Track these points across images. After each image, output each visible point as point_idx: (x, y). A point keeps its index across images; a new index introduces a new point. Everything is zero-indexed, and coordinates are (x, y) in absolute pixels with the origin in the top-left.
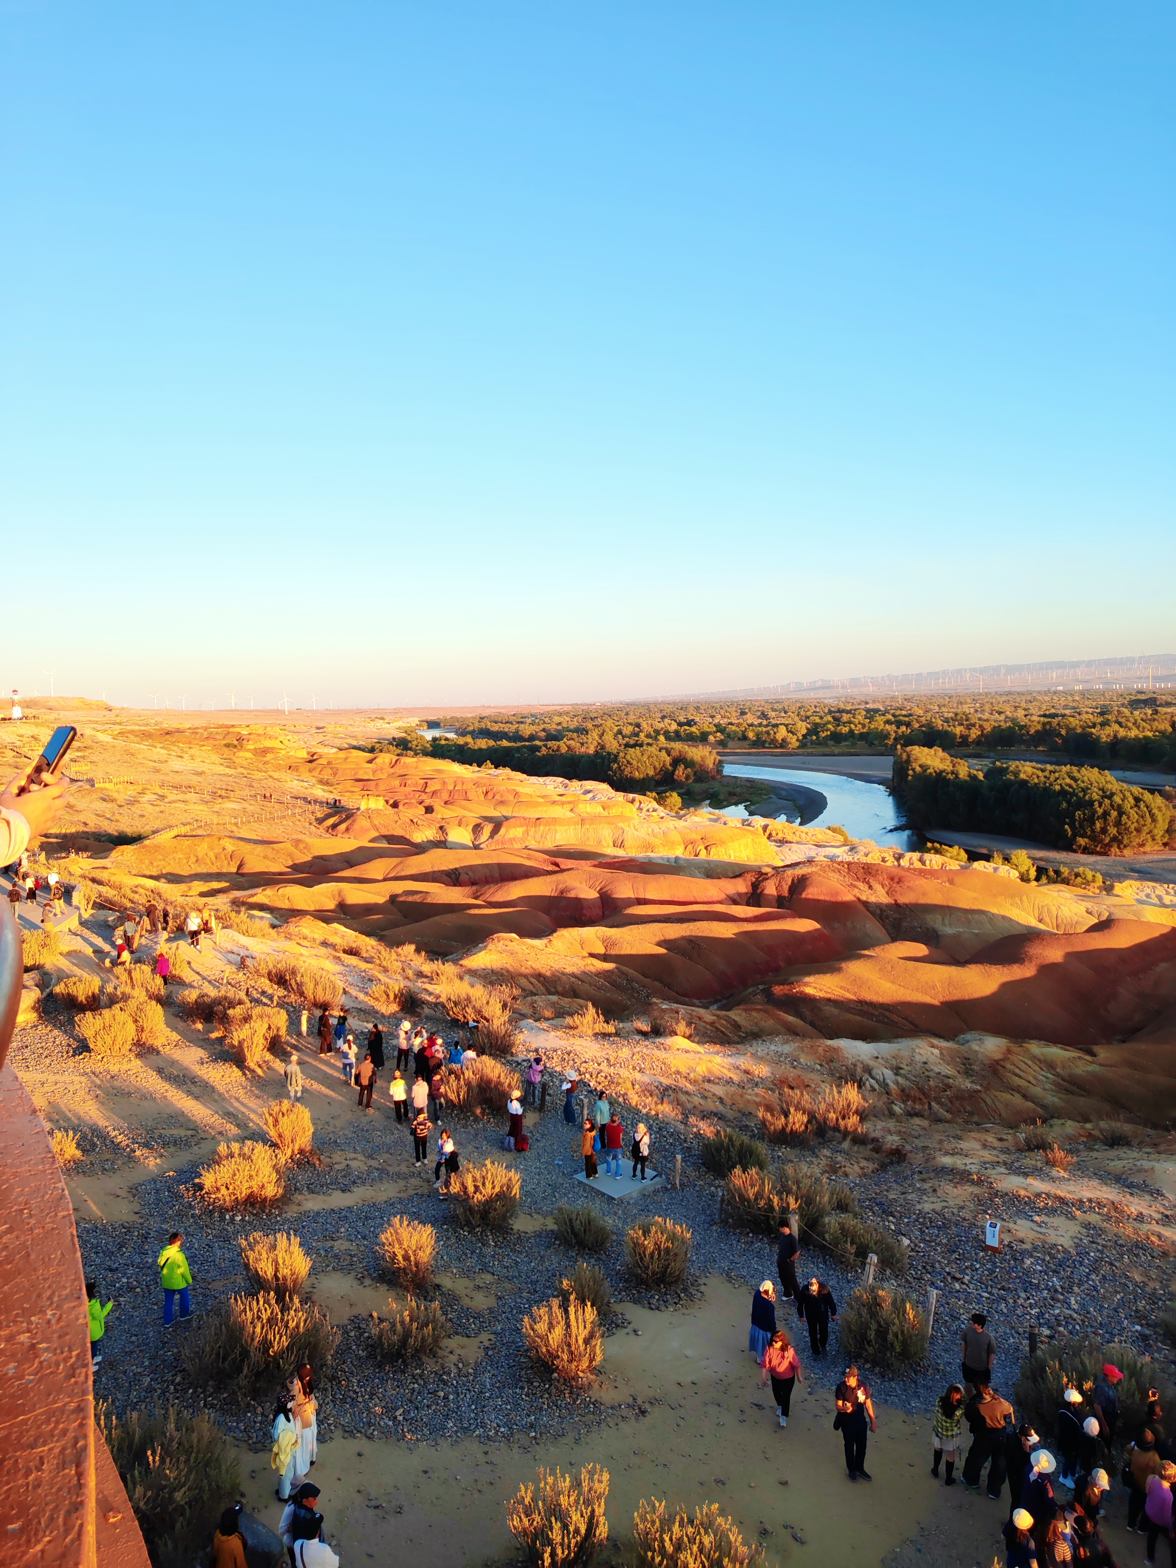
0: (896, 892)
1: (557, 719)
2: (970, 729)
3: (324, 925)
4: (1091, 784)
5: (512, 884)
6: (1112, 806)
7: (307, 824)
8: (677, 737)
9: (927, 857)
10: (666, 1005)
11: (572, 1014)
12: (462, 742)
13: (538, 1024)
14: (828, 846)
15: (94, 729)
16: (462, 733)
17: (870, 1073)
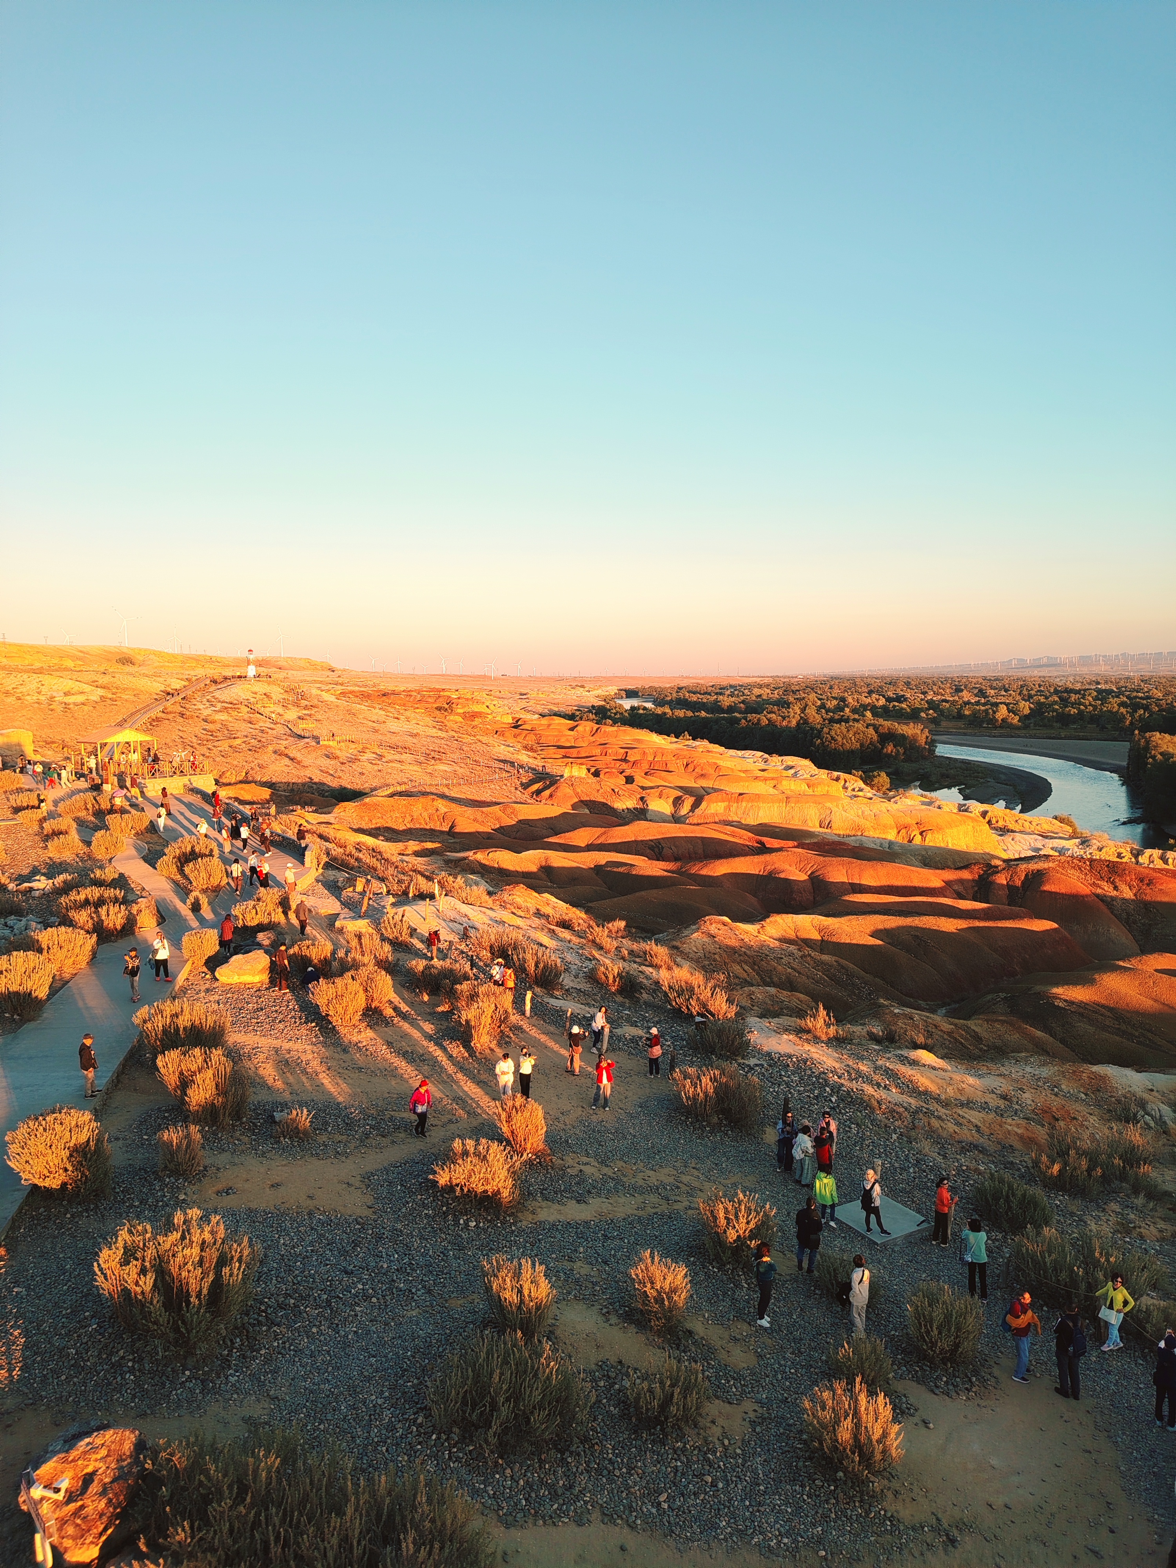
0: (1146, 895)
1: (757, 691)
3: (536, 895)
5: (717, 862)
7: (513, 789)
8: (885, 713)
9: (1170, 854)
10: (897, 1008)
11: (801, 1014)
12: (660, 712)
13: (765, 1023)
14: (1056, 838)
15: (319, 688)
16: (660, 703)
17: (1144, 1109)
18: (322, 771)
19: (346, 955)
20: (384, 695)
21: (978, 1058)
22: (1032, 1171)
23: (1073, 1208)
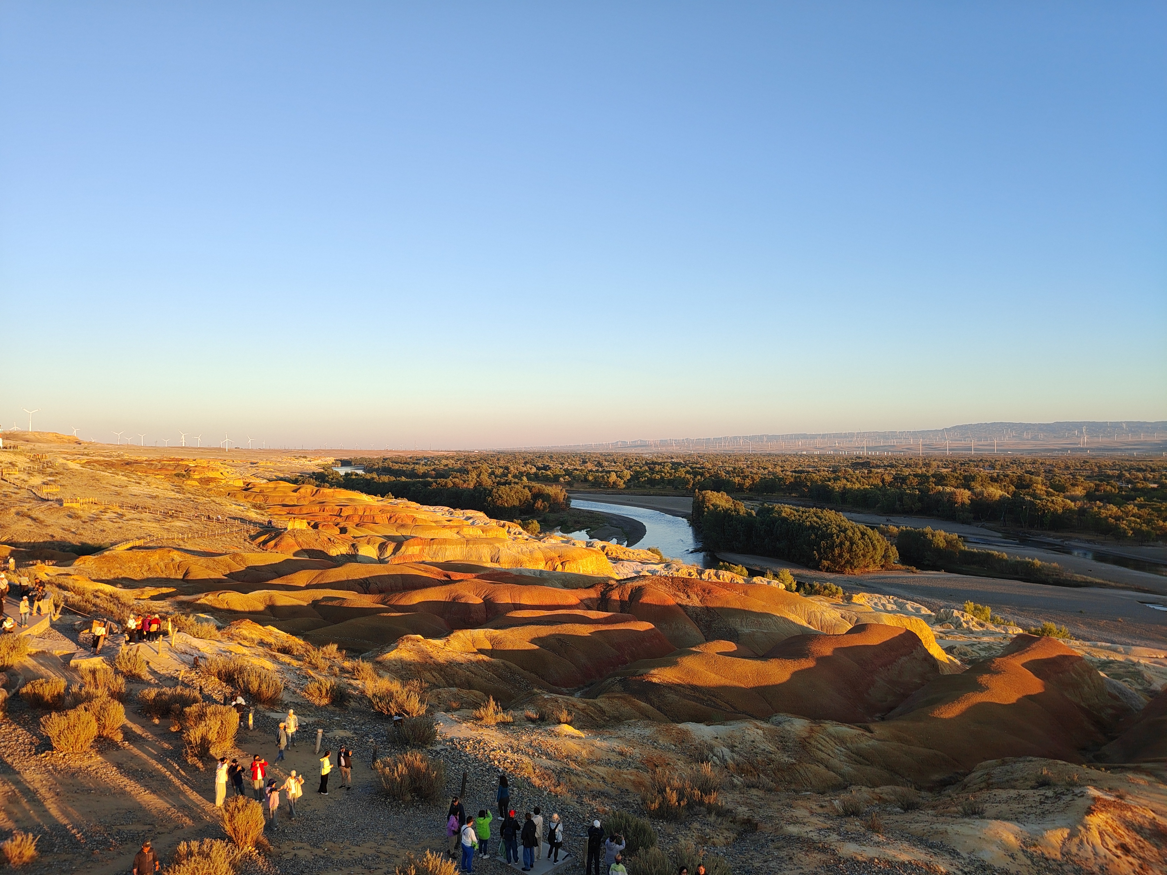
0: (707, 600)
1: (444, 462)
2: (745, 480)
3: (261, 627)
4: (831, 522)
5: (414, 593)
6: (846, 537)
7: (242, 541)
8: (535, 478)
9: (721, 572)
10: (547, 694)
11: (476, 706)
12: (369, 478)
13: (449, 715)
14: (649, 564)
15: (65, 458)
16: (369, 470)
17: (712, 752)
18: (63, 529)
19: (80, 688)
20: (127, 464)
21: (603, 727)
22: (642, 807)
23: (669, 831)
